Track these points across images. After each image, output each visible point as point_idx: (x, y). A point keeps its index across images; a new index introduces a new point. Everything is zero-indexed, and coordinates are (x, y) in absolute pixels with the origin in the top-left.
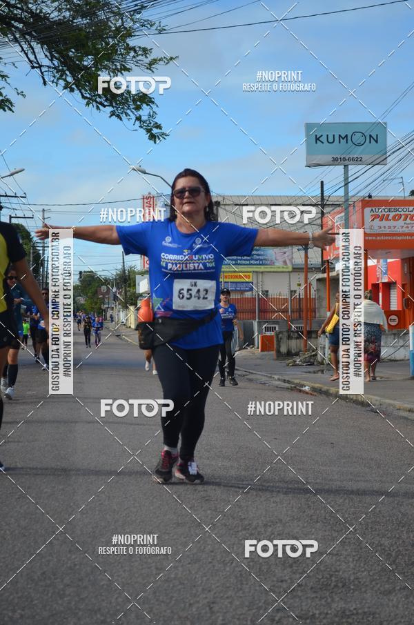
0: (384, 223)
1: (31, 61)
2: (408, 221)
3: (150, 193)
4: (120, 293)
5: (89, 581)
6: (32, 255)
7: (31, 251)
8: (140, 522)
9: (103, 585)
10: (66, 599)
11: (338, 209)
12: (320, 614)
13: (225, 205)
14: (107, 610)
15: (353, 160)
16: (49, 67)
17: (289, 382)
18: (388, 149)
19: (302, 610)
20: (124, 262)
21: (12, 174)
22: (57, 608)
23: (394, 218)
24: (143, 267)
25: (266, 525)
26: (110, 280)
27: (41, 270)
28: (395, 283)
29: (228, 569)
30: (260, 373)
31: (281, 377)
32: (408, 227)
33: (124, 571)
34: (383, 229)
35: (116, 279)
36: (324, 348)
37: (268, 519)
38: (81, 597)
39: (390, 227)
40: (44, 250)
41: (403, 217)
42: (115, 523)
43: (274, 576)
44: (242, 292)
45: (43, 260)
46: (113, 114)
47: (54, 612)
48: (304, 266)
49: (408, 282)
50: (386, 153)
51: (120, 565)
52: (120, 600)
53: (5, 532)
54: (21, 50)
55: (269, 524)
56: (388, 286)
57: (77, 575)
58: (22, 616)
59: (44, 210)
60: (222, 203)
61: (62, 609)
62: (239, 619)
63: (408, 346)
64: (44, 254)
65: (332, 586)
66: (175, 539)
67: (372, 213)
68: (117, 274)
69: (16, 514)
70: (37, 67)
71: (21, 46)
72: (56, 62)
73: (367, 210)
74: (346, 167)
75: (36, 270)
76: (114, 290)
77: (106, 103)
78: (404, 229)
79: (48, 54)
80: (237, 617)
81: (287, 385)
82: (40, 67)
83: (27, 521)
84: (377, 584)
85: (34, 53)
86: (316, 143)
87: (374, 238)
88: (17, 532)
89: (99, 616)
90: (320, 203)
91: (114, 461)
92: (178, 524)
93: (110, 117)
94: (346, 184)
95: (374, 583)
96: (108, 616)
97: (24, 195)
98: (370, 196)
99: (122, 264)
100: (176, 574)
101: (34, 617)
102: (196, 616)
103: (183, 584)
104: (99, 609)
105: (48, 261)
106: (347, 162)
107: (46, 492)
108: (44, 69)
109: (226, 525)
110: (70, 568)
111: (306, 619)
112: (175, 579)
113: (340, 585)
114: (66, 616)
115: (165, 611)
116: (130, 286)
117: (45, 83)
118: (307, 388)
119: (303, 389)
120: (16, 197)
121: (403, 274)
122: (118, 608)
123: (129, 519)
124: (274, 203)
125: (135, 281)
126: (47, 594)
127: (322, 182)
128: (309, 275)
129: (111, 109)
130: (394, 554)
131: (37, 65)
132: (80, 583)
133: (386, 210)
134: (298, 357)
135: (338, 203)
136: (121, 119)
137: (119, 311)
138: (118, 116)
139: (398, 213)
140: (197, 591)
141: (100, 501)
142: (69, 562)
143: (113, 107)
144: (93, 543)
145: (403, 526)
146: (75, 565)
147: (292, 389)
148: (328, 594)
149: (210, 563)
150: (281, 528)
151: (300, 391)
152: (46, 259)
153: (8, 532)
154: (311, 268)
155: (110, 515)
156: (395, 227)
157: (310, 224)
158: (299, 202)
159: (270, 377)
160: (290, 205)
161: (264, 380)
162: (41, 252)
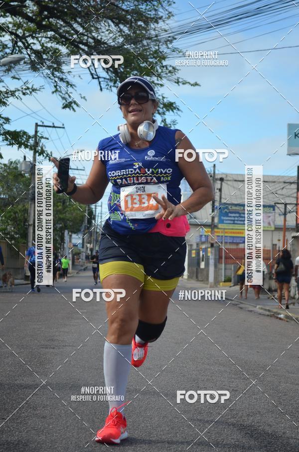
1: (92, 74)
8: (157, 409)
13: (228, 180)
16: (105, 78)
17: (269, 311)
25: (248, 415)
30: (248, 303)
31: (263, 307)
37: (250, 411)
40: (96, 208)
42: (140, 408)
44: (237, 244)
45: (95, 216)
48: (283, 227)
55: (251, 414)
60: (225, 179)
64: (96, 211)
66: (182, 422)
70: (96, 78)
75: (90, 222)
81: (267, 313)
82: (99, 78)
85: (95, 68)
86: (295, 138)
90: (296, 181)
105: (98, 216)
108: (101, 80)
117: (101, 90)
118: (282, 316)
119: (280, 316)
127: (298, 167)
128: (287, 233)
134: (276, 293)
147: (271, 316)
150: (259, 418)
151: (277, 318)
152: (97, 215)
154: (288, 229)
157: (289, 196)
158: (281, 180)
159: (256, 307)
160: (274, 182)
161: (251, 308)
162: (94, 210)
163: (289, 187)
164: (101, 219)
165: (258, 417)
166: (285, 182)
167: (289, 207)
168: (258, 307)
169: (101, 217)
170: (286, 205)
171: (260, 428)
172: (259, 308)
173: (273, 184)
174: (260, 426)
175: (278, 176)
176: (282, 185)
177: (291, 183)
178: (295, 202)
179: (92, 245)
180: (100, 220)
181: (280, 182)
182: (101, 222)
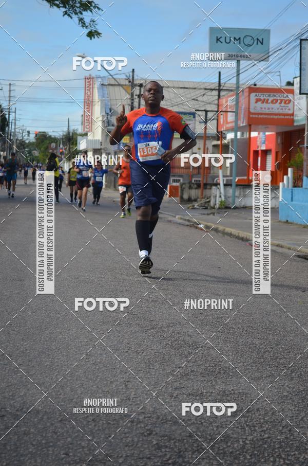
0: (265, 105)
2: (283, 104)
3: (90, 75)
4: (65, 149)
5: (36, 362)
9: (47, 365)
11: (231, 93)
12: (207, 393)
15: (244, 56)
17: (189, 221)
18: (270, 50)
19: (193, 389)
20: (69, 126)
22: (12, 381)
23: (272, 102)
24: (83, 130)
25: (168, 326)
26: (58, 139)
27: (7, 129)
28: (270, 150)
29: (140, 357)
30: (167, 213)
31: (182, 217)
32: (282, 109)
33: (63, 356)
34: (263, 109)
35: (62, 139)
36: (216, 196)
37: (170, 321)
38: (30, 373)
39: (269, 109)
40: (9, 114)
41: (279, 101)
43: (174, 363)
45: (8, 122)
46: (65, 13)
47: (10, 384)
48: (203, 135)
49: (280, 150)
50: (269, 53)
51: (60, 351)
55: (171, 325)
56: (265, 153)
57: (27, 357)
59: (10, 84)
61: (15, 382)
62: (146, 394)
63: (278, 198)
64: (9, 117)
65: (216, 373)
67: (256, 97)
68: (64, 135)
73: (253, 95)
74: (238, 62)
75: (3, 129)
76: (61, 146)
77: (61, 5)
78: (279, 110)
80: (146, 393)
81: (187, 223)
84: (249, 372)
86: (217, 42)
87: (257, 116)
90: (217, 88)
92: (104, 323)
94: (238, 75)
95: (247, 371)
98: (255, 85)
99: (67, 127)
100: (102, 359)
102: (115, 391)
103: (106, 367)
105: (12, 123)
106: (239, 58)
107: (6, 295)
109: (139, 325)
110: (23, 352)
111: (197, 396)
112: (100, 363)
113: (222, 372)
114: (19, 388)
115: (92, 386)
116: (73, 144)
118: (201, 226)
119: (199, 226)
121: (277, 144)
124: (183, 87)
125: (77, 141)
127: (220, 73)
128: (208, 142)
129: (64, 9)
130: (262, 351)
133: (267, 96)
134: (196, 203)
135: (231, 89)
136: (71, 18)
137: (64, 163)
138: (69, 15)
139: (275, 98)
140: (117, 373)
141: (46, 303)
143: (66, 8)
145: (270, 331)
146: (26, 350)
147: (190, 226)
148: (213, 378)
149: (127, 352)
151: (197, 228)
152: (10, 121)
154: (209, 137)
155: (53, 314)
156: (272, 108)
157: (209, 103)
158: (202, 87)
159: (175, 217)
160: (195, 88)
161: (170, 218)
162: (7, 116)
163: (209, 93)
164: (15, 125)
165: (178, 328)
166: (205, 89)
167: (210, 115)
168: (177, 217)
169: (15, 123)
170: (206, 112)
171: (181, 338)
172: (179, 218)
173: (194, 90)
174: (180, 336)
175: (199, 83)
176: (203, 92)
177: (212, 90)
178: (216, 110)
179: (5, 153)
180: (13, 127)
181: (201, 89)
182: (15, 129)
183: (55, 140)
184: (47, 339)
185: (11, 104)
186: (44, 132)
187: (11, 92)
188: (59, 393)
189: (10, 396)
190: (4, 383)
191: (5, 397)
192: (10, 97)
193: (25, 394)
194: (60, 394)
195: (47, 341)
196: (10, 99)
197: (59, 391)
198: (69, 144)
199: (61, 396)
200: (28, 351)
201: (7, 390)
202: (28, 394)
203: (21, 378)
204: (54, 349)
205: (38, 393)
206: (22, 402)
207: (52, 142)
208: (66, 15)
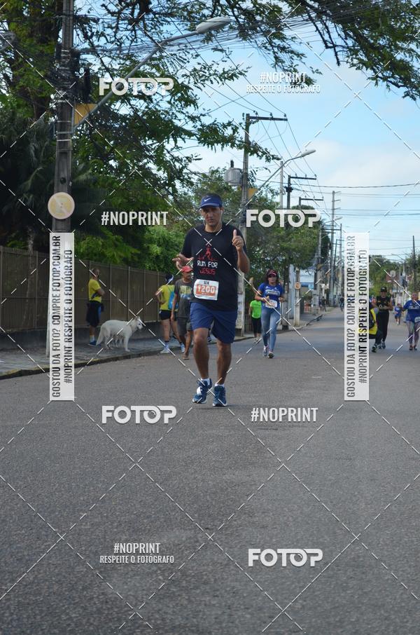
1: (325, 42)
4: (409, 278)
5: (373, 574)
6: (320, 238)
7: (320, 234)
9: (388, 579)
10: (349, 592)
14: (391, 606)
16: (343, 47)
20: (414, 247)
21: (303, 156)
22: (340, 600)
26: (399, 265)
27: (330, 253)
33: (410, 567)
35: (405, 264)
38: (365, 591)
40: (332, 233)
42: (401, 515)
45: (331, 244)
46: (407, 94)
47: (337, 605)
52: (405, 596)
53: (288, 518)
54: (315, 29)
58: (303, 607)
59: (334, 193)
61: (344, 602)
64: (332, 237)
68: (407, 259)
69: (299, 501)
70: (331, 47)
71: (316, 26)
72: (350, 42)
75: (324, 253)
76: (404, 274)
77: (400, 84)
79: (343, 34)
82: (334, 46)
83: (310, 508)
85: (328, 32)
88: (300, 519)
89: (382, 612)
91: (401, 451)
93: (404, 97)
96: (392, 612)
97: (314, 177)
99: (412, 249)
101: (315, 608)
104: (384, 605)
105: (336, 244)
107: (330, 480)
108: (337, 49)
114: (349, 610)
117: (338, 63)
120: (306, 178)
122: (403, 604)
123: (414, 512)
126: (330, 585)
129: (404, 89)
131: (331, 45)
132: (364, 576)
136: (415, 99)
138: (412, 97)
141: (385, 491)
142: (353, 553)
143: (407, 87)
144: (378, 535)
146: (359, 557)
152: (335, 242)
153: (290, 518)
155: (395, 507)
162: (330, 235)
164: (341, 247)
169: (341, 245)
179: (328, 285)
180: (338, 250)
182: (341, 252)
183: (394, 266)
184: (388, 543)
185: (335, 218)
186: (380, 256)
187: (335, 202)
188: (405, 620)
189: (337, 621)
190: (328, 602)
191: (329, 624)
192: (333, 209)
193: (358, 620)
194: (407, 622)
195: (387, 545)
196: (333, 212)
197: (405, 618)
198: (415, 271)
199: (408, 625)
200: (361, 559)
201: (333, 613)
202: (361, 621)
203: (352, 596)
204: (398, 557)
205: (376, 619)
206: (354, 631)
207: (392, 269)
208: (408, 97)
